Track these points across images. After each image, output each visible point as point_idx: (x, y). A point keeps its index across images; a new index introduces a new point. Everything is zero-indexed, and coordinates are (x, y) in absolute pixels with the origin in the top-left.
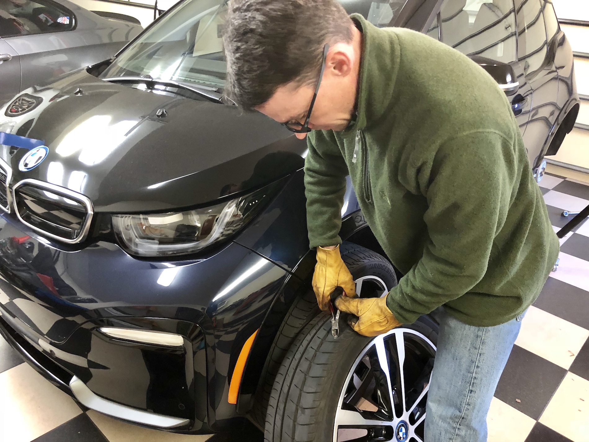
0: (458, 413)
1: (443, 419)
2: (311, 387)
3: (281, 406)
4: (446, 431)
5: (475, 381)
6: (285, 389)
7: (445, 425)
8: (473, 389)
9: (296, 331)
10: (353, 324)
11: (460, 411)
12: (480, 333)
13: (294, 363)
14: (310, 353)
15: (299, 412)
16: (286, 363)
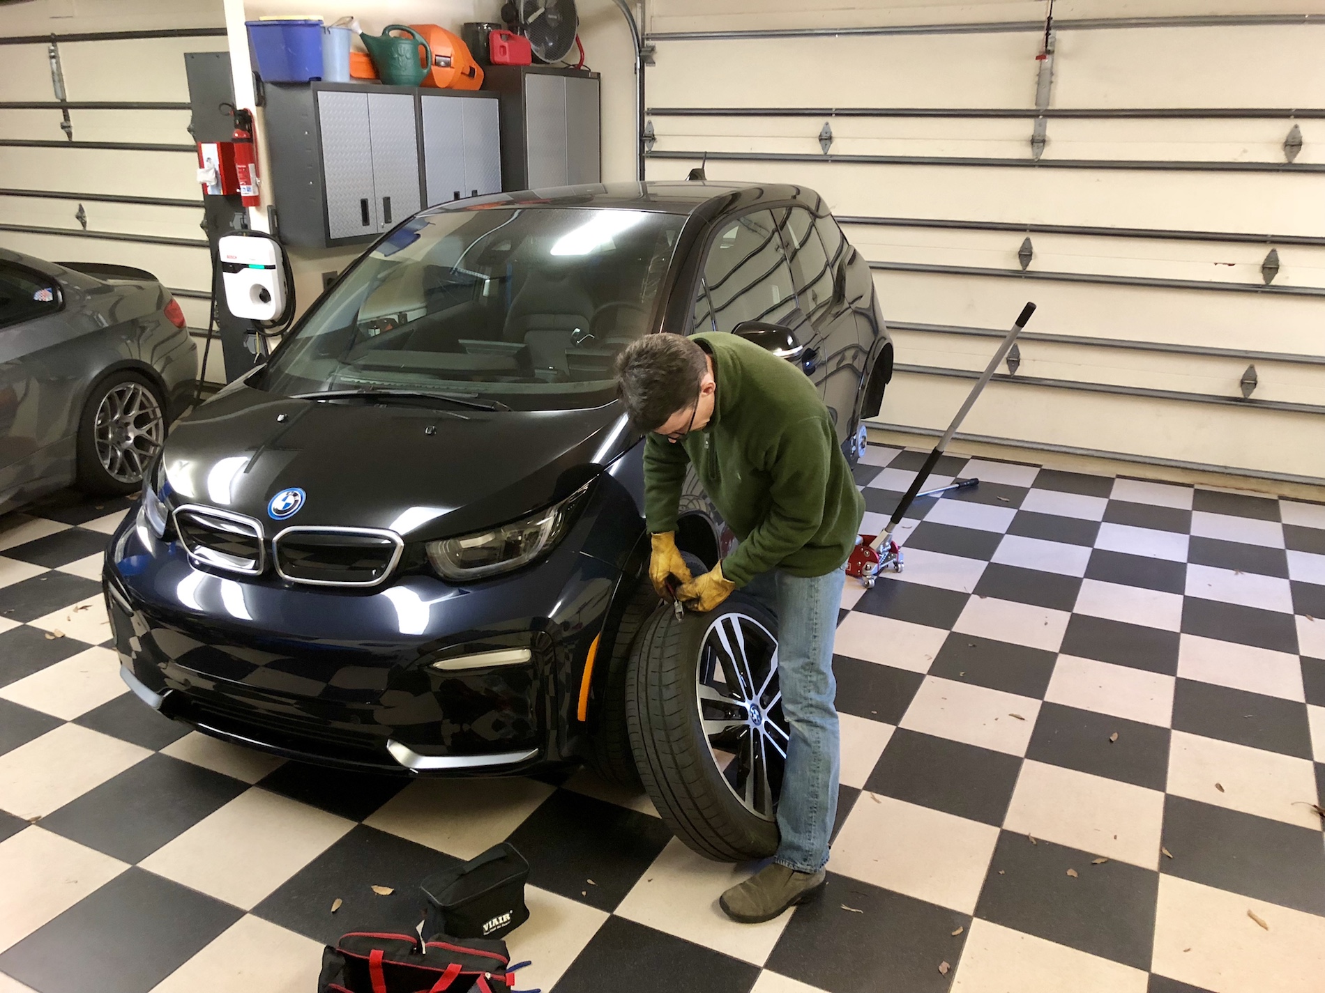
0: (807, 660)
1: (795, 671)
2: (668, 665)
3: (642, 695)
4: (800, 681)
5: (817, 626)
6: (642, 679)
7: (798, 676)
8: (816, 634)
9: (632, 636)
10: (696, 605)
11: (809, 658)
12: (813, 583)
13: (644, 656)
14: (658, 641)
15: (664, 690)
16: (635, 659)
